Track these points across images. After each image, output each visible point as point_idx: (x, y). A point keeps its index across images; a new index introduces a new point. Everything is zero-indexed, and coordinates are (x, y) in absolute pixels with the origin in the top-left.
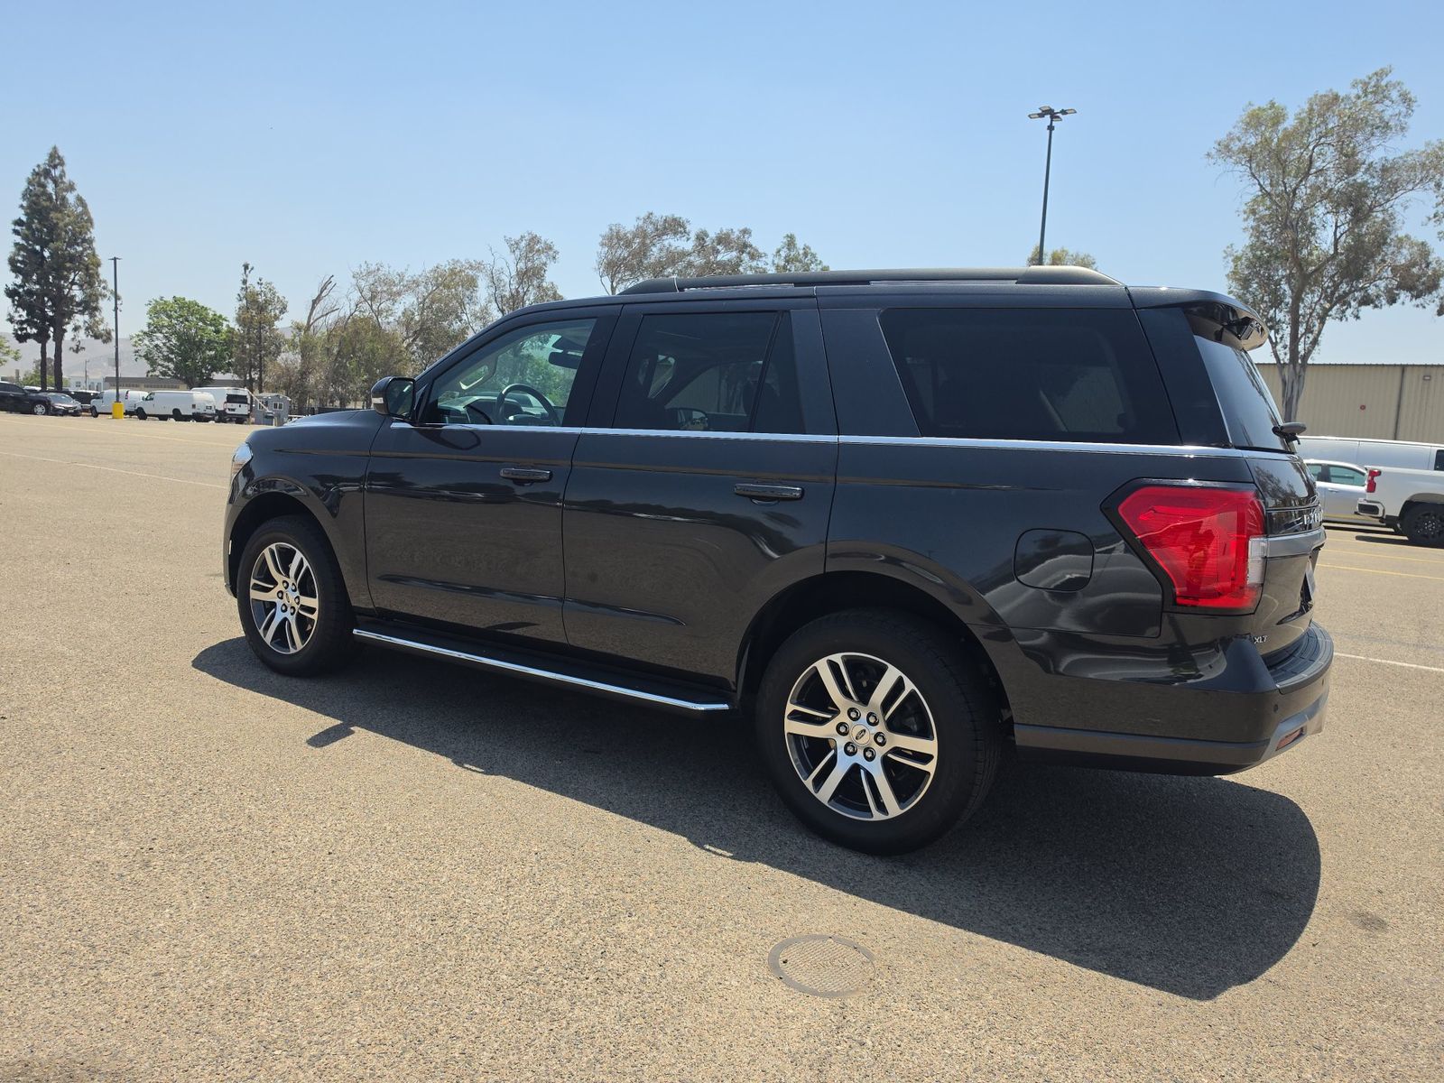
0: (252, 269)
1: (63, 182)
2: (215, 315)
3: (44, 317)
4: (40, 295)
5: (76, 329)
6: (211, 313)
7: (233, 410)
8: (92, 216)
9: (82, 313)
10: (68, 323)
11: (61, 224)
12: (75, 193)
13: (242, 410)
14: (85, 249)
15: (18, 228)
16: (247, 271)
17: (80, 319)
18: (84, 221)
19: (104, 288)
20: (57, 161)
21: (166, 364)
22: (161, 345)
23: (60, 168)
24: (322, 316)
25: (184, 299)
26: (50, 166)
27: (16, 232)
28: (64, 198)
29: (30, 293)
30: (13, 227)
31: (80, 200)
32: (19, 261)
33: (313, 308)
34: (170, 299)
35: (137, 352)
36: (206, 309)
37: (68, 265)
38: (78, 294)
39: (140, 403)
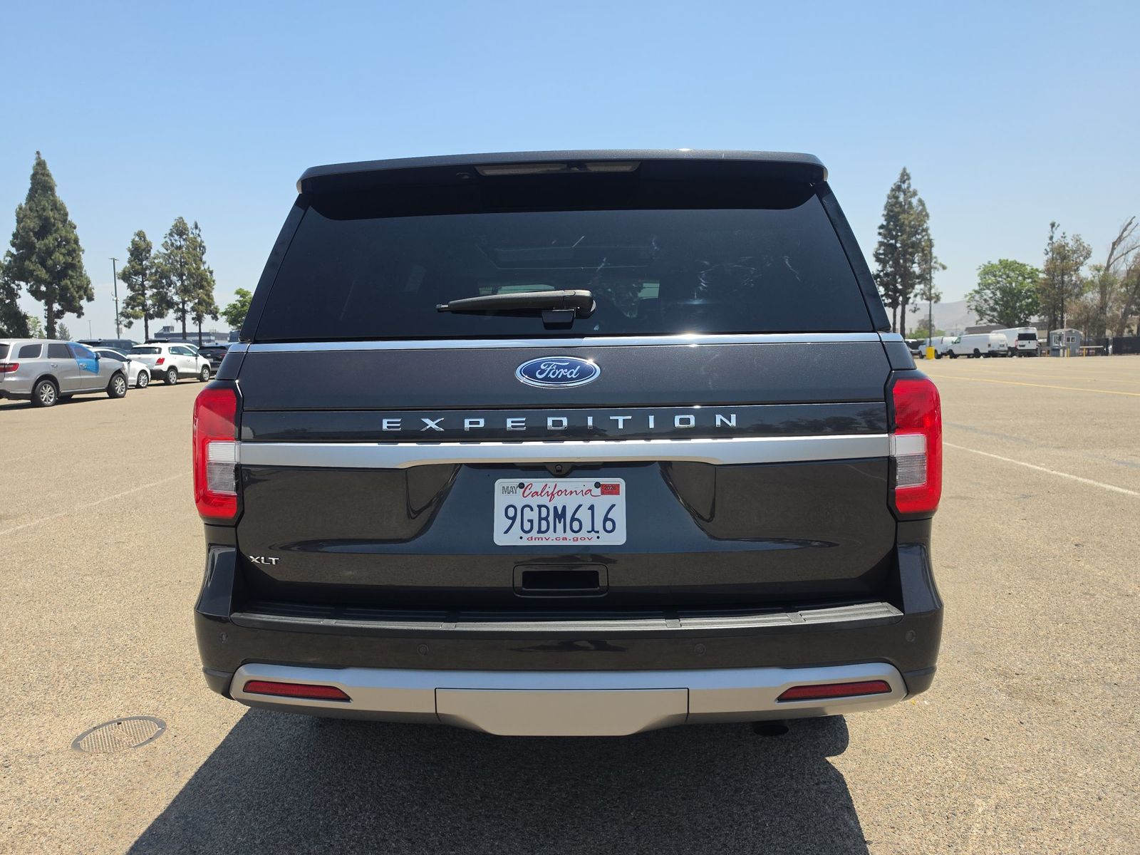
0: (1058, 226)
1: (910, 192)
2: (1032, 269)
3: (896, 290)
4: (894, 275)
5: (915, 296)
6: (1029, 268)
7: (1023, 346)
8: (928, 211)
9: (920, 283)
10: (911, 292)
11: (906, 222)
12: (917, 198)
13: (1031, 345)
14: (923, 237)
15: (881, 231)
16: (1054, 229)
17: (919, 288)
18: (923, 215)
19: (935, 262)
20: (905, 177)
21: (992, 313)
22: (988, 299)
23: (907, 182)
24: (1123, 255)
25: (1007, 260)
26: (901, 182)
27: (880, 234)
28: (910, 203)
29: (887, 275)
30: (878, 231)
31: (921, 202)
32: (880, 254)
33: (1113, 249)
34: (995, 262)
35: (969, 306)
36: (1024, 265)
37: (910, 250)
38: (916, 269)
39: (950, 346)
